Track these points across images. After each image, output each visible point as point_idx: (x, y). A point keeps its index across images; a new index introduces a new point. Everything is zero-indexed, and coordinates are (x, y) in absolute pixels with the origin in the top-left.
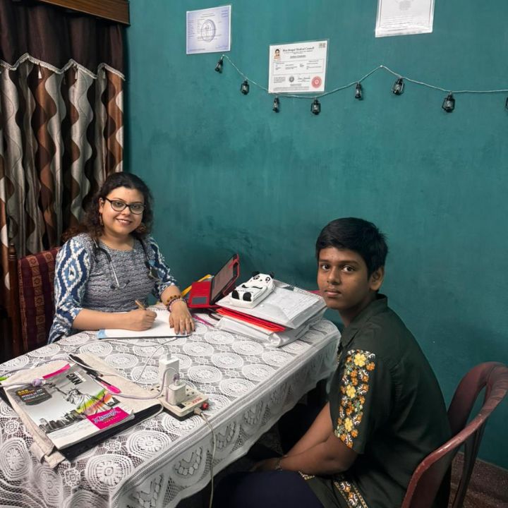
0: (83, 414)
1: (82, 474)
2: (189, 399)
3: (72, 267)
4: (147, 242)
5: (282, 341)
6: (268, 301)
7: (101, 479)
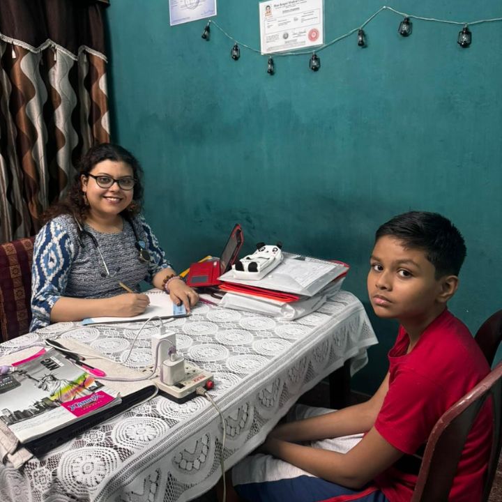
0: (56, 401)
1: (54, 474)
2: (190, 377)
3: (52, 252)
4: (137, 223)
5: (296, 313)
6: (277, 272)
7: (78, 479)
